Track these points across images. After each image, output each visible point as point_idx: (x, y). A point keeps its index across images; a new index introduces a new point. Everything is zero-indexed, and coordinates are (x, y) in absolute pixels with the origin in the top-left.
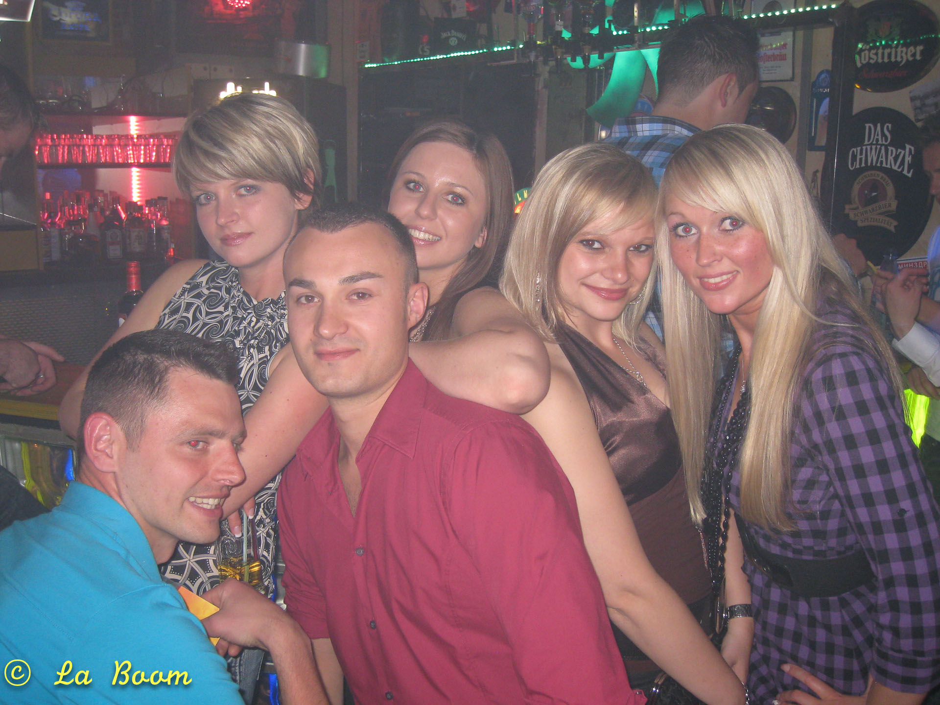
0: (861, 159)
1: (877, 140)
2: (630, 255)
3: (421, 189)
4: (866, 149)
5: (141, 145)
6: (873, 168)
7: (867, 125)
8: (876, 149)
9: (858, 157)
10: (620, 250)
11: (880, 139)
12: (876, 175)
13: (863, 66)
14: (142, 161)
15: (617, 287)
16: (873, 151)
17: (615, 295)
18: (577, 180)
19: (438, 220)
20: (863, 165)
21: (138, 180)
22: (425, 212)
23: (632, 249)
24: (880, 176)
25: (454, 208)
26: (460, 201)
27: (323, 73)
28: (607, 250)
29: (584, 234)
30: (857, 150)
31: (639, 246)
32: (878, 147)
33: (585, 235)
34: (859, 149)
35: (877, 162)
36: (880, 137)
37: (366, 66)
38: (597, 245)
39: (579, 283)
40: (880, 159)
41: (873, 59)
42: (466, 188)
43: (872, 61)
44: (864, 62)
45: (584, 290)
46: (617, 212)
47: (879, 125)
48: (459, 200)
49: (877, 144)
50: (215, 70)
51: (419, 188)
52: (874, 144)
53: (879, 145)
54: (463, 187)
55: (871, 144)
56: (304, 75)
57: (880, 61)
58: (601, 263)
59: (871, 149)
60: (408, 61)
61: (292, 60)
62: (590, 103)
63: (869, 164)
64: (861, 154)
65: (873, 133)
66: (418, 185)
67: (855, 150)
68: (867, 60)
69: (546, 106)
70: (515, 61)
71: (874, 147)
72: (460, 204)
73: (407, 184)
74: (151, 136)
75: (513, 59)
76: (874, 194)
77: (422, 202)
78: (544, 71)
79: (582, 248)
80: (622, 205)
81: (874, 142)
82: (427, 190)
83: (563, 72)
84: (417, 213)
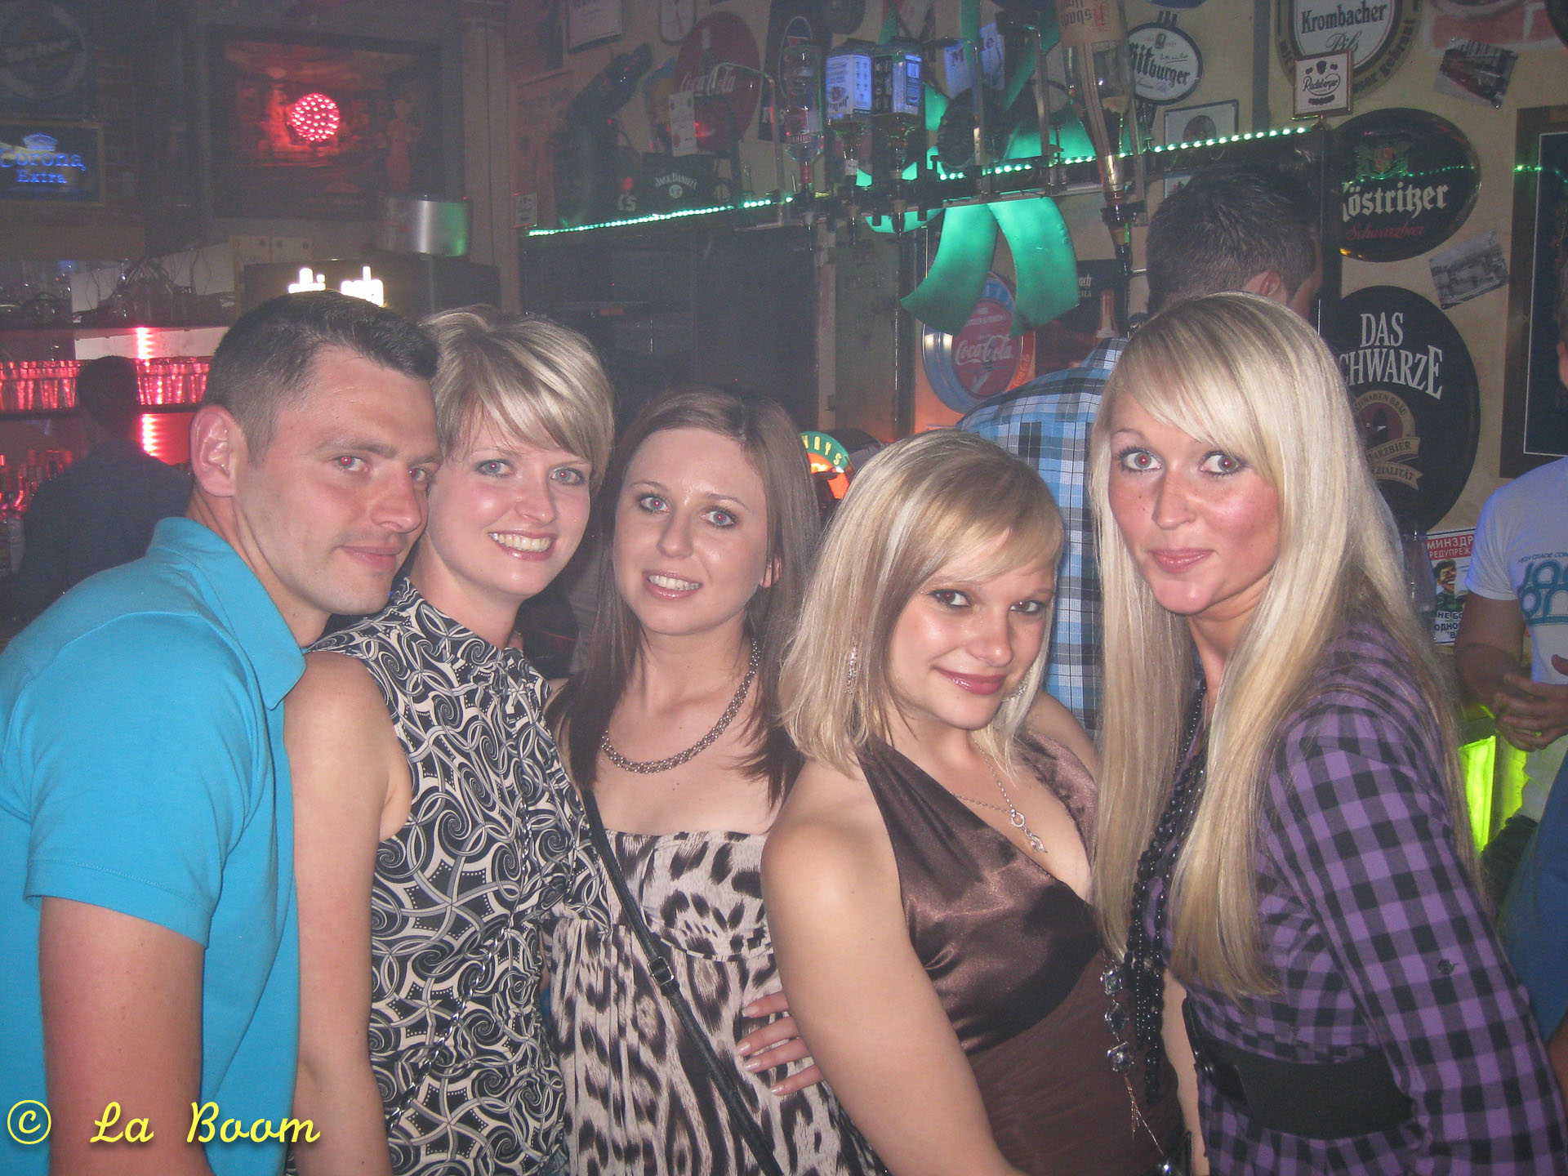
0: (1357, 371)
1: (1382, 339)
2: (1013, 617)
3: (664, 507)
4: (1365, 355)
5: (157, 375)
6: (1376, 385)
7: (1364, 316)
8: (1381, 353)
9: (1352, 368)
10: (997, 610)
11: (1386, 340)
12: (1382, 397)
13: (1353, 219)
14: (159, 401)
15: (991, 672)
16: (1376, 359)
17: (987, 686)
18: (927, 491)
19: (694, 557)
20: (1361, 381)
21: (155, 430)
22: (673, 546)
23: (1013, 608)
24: (1388, 398)
25: (719, 534)
26: (728, 521)
27: (460, 248)
28: (976, 607)
29: (940, 580)
30: (1349, 357)
31: (1026, 604)
32: (1384, 350)
33: (942, 582)
34: (1352, 354)
35: (1383, 376)
36: (1385, 335)
37: (532, 233)
38: (958, 600)
39: (929, 665)
40: (1388, 370)
41: (1368, 208)
42: (735, 500)
43: (1367, 212)
44: (1354, 213)
45: (936, 679)
46: (998, 545)
47: (1383, 315)
48: (727, 519)
49: (1381, 346)
50: (280, 245)
51: (660, 505)
52: (1377, 347)
53: (1386, 347)
54: (730, 498)
55: (1372, 347)
56: (428, 253)
57: (1379, 210)
58: (968, 630)
59: (1372, 354)
60: (602, 225)
61: (408, 228)
62: (906, 289)
63: (1370, 380)
64: (1356, 363)
65: (1374, 331)
66: (658, 499)
67: (1346, 356)
68: (1358, 210)
69: (832, 294)
70: (780, 224)
71: (1377, 351)
72: (729, 527)
73: (640, 500)
74: (175, 360)
75: (775, 221)
76: (1381, 428)
77: (666, 529)
78: (829, 240)
79: (934, 604)
80: (1005, 534)
81: (1377, 343)
82: (673, 509)
83: (859, 242)
84: (660, 547)
